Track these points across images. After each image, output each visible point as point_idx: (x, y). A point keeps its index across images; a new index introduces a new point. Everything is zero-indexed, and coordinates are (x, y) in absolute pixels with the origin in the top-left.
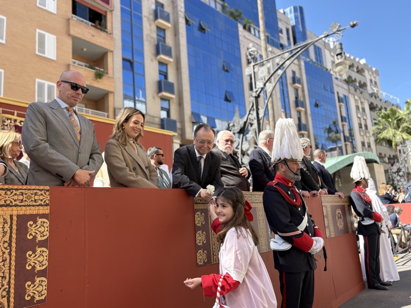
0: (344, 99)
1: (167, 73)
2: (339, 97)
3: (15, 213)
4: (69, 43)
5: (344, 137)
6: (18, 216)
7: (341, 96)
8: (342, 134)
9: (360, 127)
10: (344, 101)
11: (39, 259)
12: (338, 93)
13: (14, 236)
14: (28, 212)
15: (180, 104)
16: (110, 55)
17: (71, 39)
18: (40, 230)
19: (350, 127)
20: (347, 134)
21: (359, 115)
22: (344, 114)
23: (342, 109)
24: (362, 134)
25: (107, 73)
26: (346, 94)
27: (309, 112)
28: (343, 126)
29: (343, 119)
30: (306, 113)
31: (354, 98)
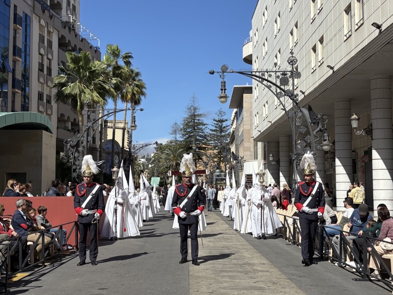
0: (24, 19)
2: (15, 14)
5: (14, 79)
7: (20, 13)
8: (11, 75)
9: (41, 70)
10: (24, 24)
12: (15, 7)
19: (25, 65)
20: (19, 76)
21: (42, 51)
22: (20, 44)
23: (18, 36)
24: (42, 80)
26: (29, 14)
28: (15, 62)
29: (16, 51)
31: (40, 22)
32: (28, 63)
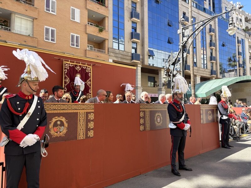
0: (241, 41)
1: (136, 28)
2: (238, 40)
3: (85, 111)
4: (86, 13)
5: (239, 64)
6: (86, 112)
7: (240, 39)
9: (250, 58)
10: (242, 43)
11: (91, 125)
12: (238, 37)
13: (85, 118)
14: (89, 111)
15: (143, 45)
16: (106, 19)
17: (87, 11)
18: (92, 116)
19: (244, 58)
20: (241, 63)
22: (241, 51)
23: (239, 48)
25: (105, 29)
26: (243, 38)
27: (218, 49)
28: (239, 58)
29: (239, 54)
30: (216, 50)
31: (248, 40)
32: (244, 57)
